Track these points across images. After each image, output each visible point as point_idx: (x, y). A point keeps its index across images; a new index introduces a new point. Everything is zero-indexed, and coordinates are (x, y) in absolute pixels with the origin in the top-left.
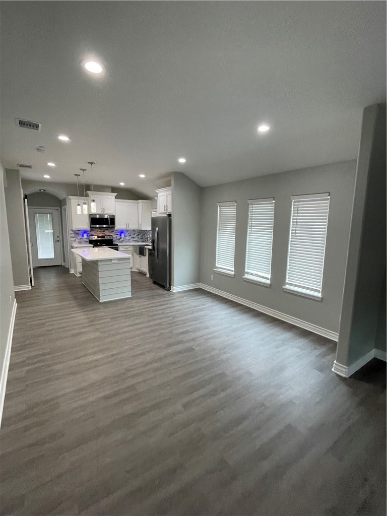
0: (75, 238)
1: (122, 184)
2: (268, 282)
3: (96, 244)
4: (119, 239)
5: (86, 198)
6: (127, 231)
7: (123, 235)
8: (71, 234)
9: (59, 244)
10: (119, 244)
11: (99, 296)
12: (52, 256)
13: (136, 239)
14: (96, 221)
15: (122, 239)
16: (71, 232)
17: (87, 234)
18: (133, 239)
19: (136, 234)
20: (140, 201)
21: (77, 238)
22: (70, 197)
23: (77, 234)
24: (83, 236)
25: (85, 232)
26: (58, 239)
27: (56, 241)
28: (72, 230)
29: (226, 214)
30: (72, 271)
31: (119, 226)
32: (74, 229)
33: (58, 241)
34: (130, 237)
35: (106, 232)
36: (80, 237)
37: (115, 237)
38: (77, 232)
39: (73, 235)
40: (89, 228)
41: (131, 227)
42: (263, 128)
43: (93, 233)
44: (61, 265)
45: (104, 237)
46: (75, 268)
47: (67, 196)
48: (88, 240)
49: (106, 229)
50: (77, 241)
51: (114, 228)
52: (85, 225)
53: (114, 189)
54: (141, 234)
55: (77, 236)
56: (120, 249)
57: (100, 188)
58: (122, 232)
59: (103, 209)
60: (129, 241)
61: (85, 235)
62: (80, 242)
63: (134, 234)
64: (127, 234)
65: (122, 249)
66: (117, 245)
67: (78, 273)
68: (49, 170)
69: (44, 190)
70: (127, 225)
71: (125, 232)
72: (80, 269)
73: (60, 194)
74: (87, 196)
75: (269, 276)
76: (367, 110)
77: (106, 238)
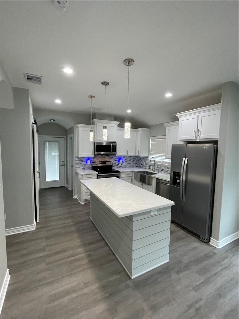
0: (80, 165)
4: (118, 165)
5: (93, 126)
6: (125, 157)
7: (121, 161)
8: (76, 161)
9: (64, 168)
10: (120, 171)
12: (57, 178)
13: (131, 165)
15: (120, 165)
16: (77, 159)
17: (91, 160)
18: (129, 165)
19: (131, 160)
20: (140, 129)
21: (81, 164)
22: (79, 125)
23: (82, 161)
24: (87, 163)
25: (89, 159)
26: (63, 163)
27: (61, 166)
28: (78, 158)
30: (75, 196)
31: (120, 152)
32: (80, 156)
33: (63, 165)
34: (127, 163)
35: (107, 159)
36: (85, 163)
37: (114, 163)
38: (81, 159)
39: (78, 162)
40: (93, 155)
43: (96, 160)
44: (64, 187)
45: (105, 163)
46: (79, 193)
47: (75, 124)
48: (91, 167)
50: (81, 167)
51: (115, 155)
54: (136, 160)
55: (82, 163)
56: (122, 175)
58: (120, 158)
60: (125, 167)
61: (89, 162)
62: (84, 169)
63: (130, 160)
64: (124, 160)
65: (123, 176)
66: (119, 172)
67: (82, 201)
69: (54, 120)
70: (127, 152)
71: (122, 158)
72: (85, 197)
73: (66, 122)
77: (107, 164)
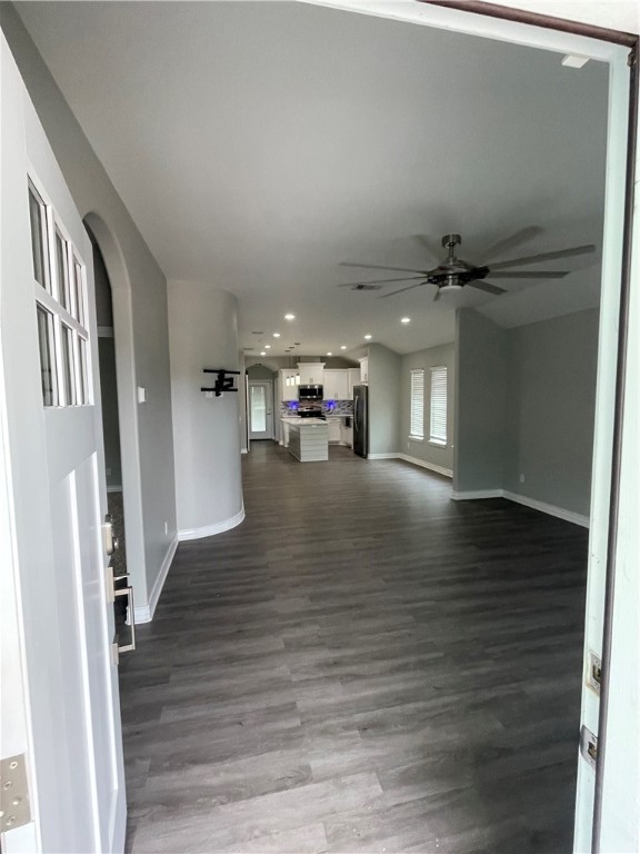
0: (285, 411)
1: (329, 354)
2: (444, 443)
3: (303, 415)
4: (328, 410)
6: (336, 401)
7: (331, 406)
8: (282, 406)
9: (270, 417)
11: (299, 456)
12: (264, 429)
13: (344, 411)
14: (305, 392)
15: (331, 410)
16: (282, 404)
17: (296, 406)
21: (287, 410)
22: (282, 370)
24: (292, 407)
25: (295, 403)
26: (269, 412)
27: (267, 414)
28: (283, 402)
29: (417, 379)
30: (281, 443)
31: (327, 396)
32: (285, 401)
33: (270, 414)
34: (340, 408)
35: (315, 404)
36: (290, 408)
37: (324, 408)
38: (286, 404)
39: (284, 406)
40: (297, 400)
41: (341, 398)
42: (406, 320)
43: (301, 404)
44: (271, 439)
45: (313, 409)
46: (284, 440)
47: (280, 368)
48: (297, 412)
49: (315, 400)
50: (287, 413)
51: (322, 399)
52: (293, 396)
53: (323, 359)
55: (287, 407)
56: (327, 419)
57: (310, 359)
58: (330, 403)
59: (311, 380)
60: (338, 413)
61: (294, 407)
62: (289, 413)
63: (343, 405)
64: (336, 405)
66: (326, 416)
67: (286, 444)
68: (265, 350)
70: (336, 395)
71: (334, 403)
72: (287, 440)
73: (274, 366)
74: (296, 367)
75: (445, 438)
76: (457, 312)
77: (315, 409)
